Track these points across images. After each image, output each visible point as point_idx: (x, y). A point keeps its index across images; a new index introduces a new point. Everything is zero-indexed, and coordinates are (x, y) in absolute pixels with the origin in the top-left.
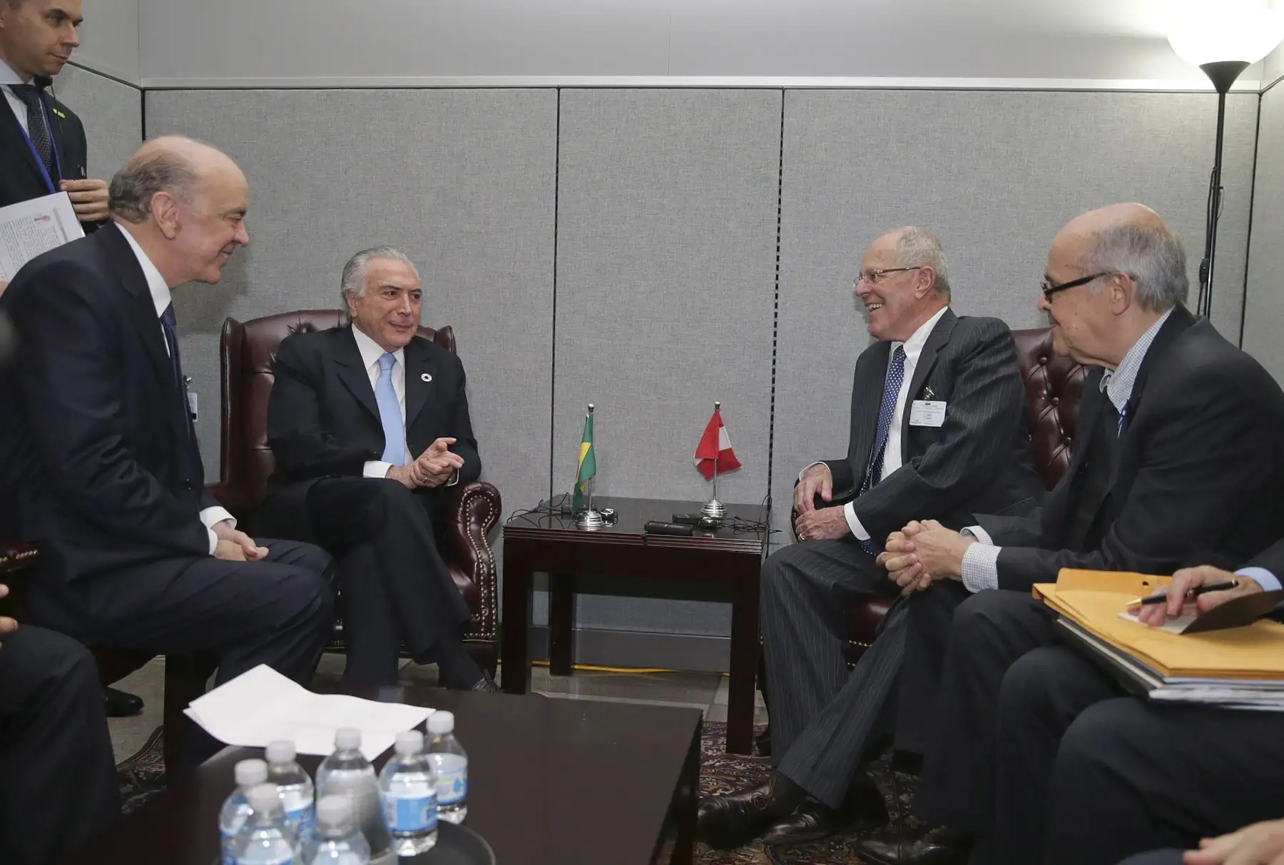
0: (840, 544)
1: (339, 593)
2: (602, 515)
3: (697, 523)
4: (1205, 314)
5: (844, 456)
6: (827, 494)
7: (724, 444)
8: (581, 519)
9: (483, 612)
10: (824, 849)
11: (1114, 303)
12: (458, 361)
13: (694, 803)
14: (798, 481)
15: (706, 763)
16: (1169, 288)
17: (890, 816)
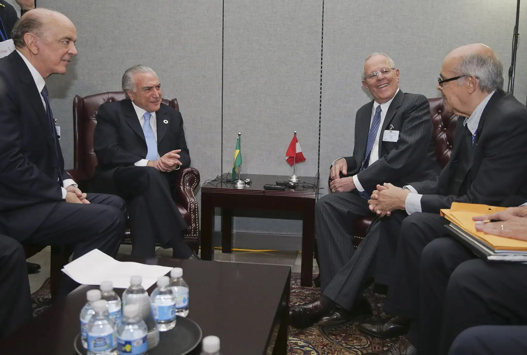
0: (350, 193)
1: (128, 217)
2: (245, 182)
3: (287, 185)
4: (511, 91)
5: (352, 155)
6: (345, 172)
7: (298, 150)
8: (236, 184)
9: (193, 225)
10: (344, 328)
11: (469, 89)
12: (180, 114)
13: (287, 308)
14: (332, 166)
15: (292, 291)
16: (494, 82)
17: (373, 313)
